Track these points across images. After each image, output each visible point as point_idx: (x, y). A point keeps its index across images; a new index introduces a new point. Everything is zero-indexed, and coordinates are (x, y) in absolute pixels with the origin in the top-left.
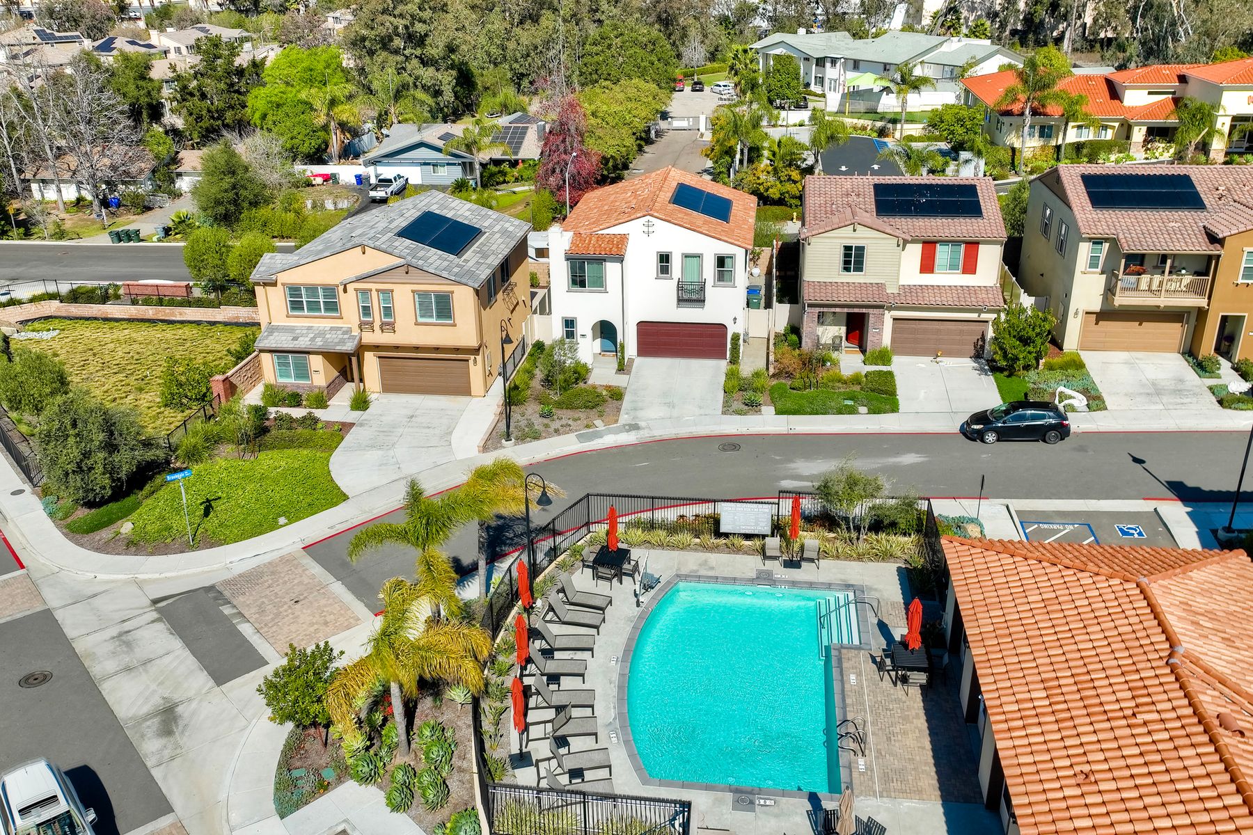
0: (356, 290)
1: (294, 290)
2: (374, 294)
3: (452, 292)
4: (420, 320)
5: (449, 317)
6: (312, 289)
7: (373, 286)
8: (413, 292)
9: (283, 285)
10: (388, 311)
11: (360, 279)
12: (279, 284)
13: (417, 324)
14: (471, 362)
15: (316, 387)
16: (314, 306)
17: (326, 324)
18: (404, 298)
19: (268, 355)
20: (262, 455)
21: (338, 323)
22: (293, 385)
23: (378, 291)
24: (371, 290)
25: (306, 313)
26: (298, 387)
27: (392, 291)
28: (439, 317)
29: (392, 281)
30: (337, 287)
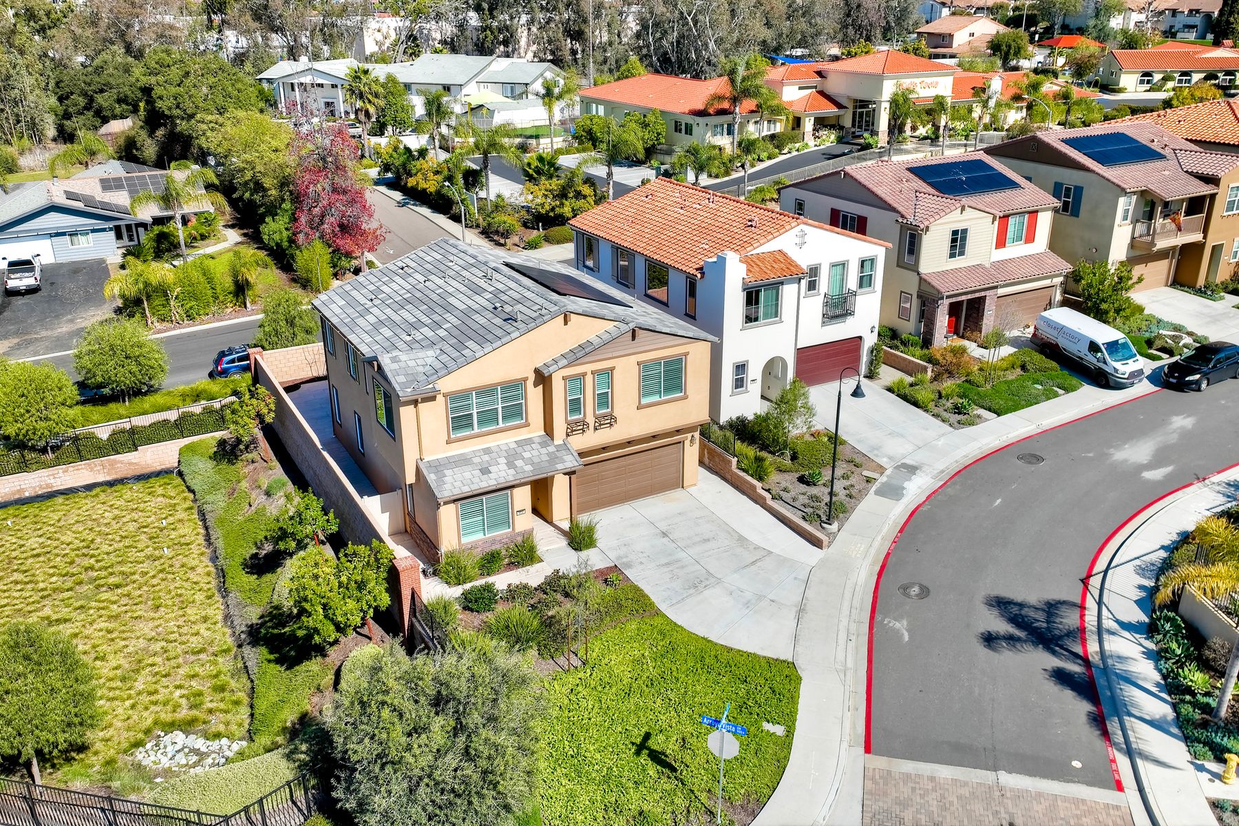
0: (565, 378)
1: (460, 398)
2: (589, 378)
3: (686, 354)
4: (644, 401)
5: (680, 389)
6: (486, 391)
7: (587, 368)
8: (638, 364)
9: (445, 395)
10: (604, 400)
11: (573, 360)
12: (439, 396)
13: (639, 407)
14: (687, 443)
15: (519, 534)
16: (488, 417)
17: (508, 440)
18: (626, 374)
19: (452, 506)
21: (523, 434)
22: (485, 541)
23: (594, 373)
24: (584, 375)
25: (476, 430)
26: (493, 542)
27: (612, 369)
28: (666, 392)
29: (615, 354)
30: (525, 379)
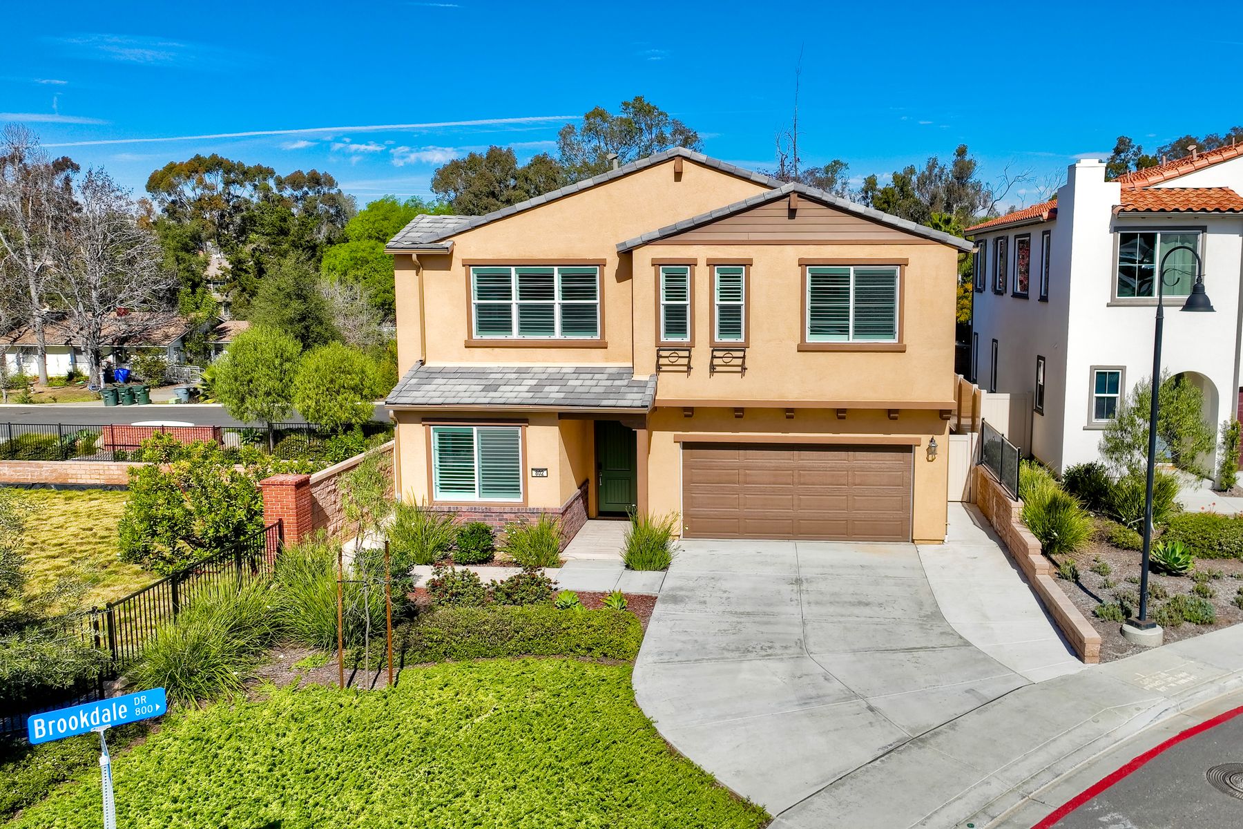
0: (656, 263)
1: (492, 279)
2: (702, 272)
3: (903, 264)
4: (811, 339)
5: (889, 331)
7: (701, 253)
8: (803, 263)
9: (467, 264)
10: (731, 320)
11: (669, 236)
12: (456, 263)
13: (803, 348)
14: (920, 453)
15: (534, 512)
16: (536, 318)
17: (565, 361)
18: (776, 281)
19: (420, 427)
20: (412, 676)
21: (593, 359)
22: (473, 508)
23: (711, 263)
24: (692, 263)
25: (514, 335)
26: (487, 511)
27: (749, 264)
28: (859, 331)
29: (753, 237)
30: (602, 264)
